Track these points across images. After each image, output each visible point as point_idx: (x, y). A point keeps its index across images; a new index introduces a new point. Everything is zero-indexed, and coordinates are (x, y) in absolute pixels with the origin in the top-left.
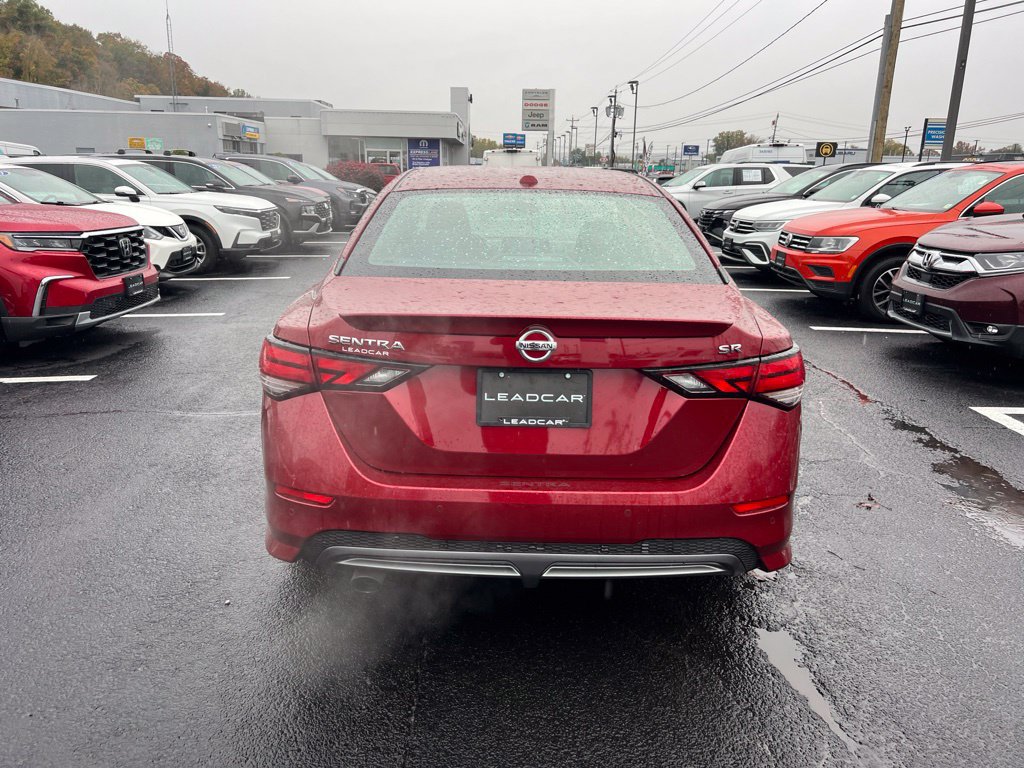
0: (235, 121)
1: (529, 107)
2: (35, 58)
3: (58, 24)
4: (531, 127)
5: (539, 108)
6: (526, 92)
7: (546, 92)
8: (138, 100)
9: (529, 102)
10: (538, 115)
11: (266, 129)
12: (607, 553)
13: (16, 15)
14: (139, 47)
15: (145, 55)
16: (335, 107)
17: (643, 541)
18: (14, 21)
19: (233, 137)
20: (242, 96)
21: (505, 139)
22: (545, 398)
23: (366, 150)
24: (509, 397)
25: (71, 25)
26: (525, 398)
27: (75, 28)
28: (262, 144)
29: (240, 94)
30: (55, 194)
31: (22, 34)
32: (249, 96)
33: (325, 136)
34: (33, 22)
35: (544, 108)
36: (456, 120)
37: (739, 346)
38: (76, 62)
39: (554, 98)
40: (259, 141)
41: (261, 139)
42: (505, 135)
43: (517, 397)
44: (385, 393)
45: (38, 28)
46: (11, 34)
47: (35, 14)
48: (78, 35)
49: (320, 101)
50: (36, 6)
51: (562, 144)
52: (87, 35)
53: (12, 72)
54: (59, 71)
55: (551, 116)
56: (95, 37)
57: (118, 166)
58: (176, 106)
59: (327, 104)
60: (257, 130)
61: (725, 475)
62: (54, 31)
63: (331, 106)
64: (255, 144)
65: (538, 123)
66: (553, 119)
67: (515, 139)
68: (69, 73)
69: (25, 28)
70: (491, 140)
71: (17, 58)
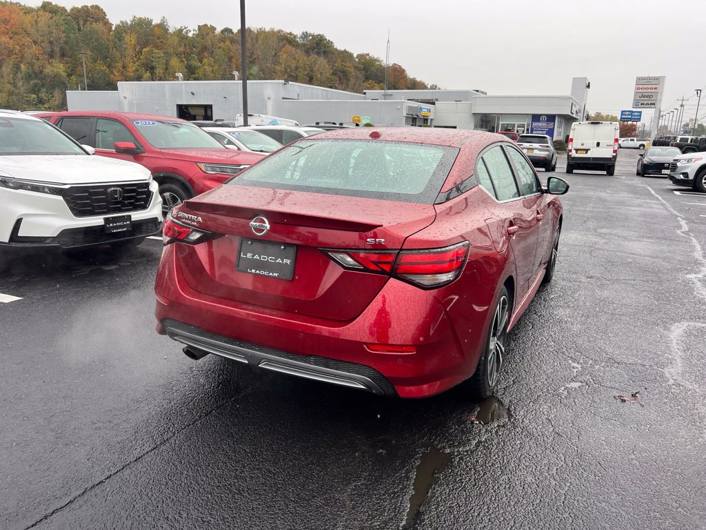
0: (415, 104)
1: (641, 91)
2: (321, 71)
3: (336, 50)
4: (640, 106)
5: (649, 90)
6: (639, 79)
7: (657, 79)
8: (365, 93)
9: (641, 86)
10: (647, 96)
11: (435, 110)
12: (291, 359)
13: (315, 45)
14: (378, 61)
15: (381, 65)
16: (488, 94)
17: (311, 356)
18: (313, 49)
19: (412, 115)
20: (435, 89)
21: (622, 114)
22: (270, 259)
23: (501, 123)
24: (253, 256)
25: (343, 49)
26: (260, 258)
27: (345, 52)
28: (432, 120)
29: (433, 87)
30: (266, 146)
31: (316, 56)
32: (439, 89)
33: (474, 114)
34: (323, 49)
35: (653, 91)
36: (571, 101)
37: (383, 240)
38: (342, 72)
39: (663, 84)
40: (430, 118)
41: (431, 116)
42: (622, 112)
43: (256, 257)
44: (194, 246)
45: (325, 52)
46: (310, 57)
47: (325, 45)
48: (346, 55)
49: (477, 91)
50: (326, 40)
51: (671, 119)
52: (350, 55)
53: (308, 78)
54: (333, 77)
55: (659, 97)
56: (355, 56)
57: (305, 132)
58: (385, 96)
59: (483, 93)
60: (429, 111)
61: (362, 323)
62: (333, 53)
63: (486, 94)
64: (427, 119)
65: (647, 102)
66: (661, 100)
67: (631, 115)
68: (338, 79)
69: (318, 53)
70: (614, 116)
71: (312, 71)
